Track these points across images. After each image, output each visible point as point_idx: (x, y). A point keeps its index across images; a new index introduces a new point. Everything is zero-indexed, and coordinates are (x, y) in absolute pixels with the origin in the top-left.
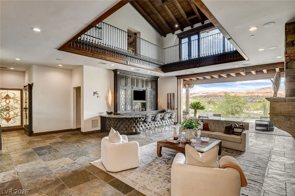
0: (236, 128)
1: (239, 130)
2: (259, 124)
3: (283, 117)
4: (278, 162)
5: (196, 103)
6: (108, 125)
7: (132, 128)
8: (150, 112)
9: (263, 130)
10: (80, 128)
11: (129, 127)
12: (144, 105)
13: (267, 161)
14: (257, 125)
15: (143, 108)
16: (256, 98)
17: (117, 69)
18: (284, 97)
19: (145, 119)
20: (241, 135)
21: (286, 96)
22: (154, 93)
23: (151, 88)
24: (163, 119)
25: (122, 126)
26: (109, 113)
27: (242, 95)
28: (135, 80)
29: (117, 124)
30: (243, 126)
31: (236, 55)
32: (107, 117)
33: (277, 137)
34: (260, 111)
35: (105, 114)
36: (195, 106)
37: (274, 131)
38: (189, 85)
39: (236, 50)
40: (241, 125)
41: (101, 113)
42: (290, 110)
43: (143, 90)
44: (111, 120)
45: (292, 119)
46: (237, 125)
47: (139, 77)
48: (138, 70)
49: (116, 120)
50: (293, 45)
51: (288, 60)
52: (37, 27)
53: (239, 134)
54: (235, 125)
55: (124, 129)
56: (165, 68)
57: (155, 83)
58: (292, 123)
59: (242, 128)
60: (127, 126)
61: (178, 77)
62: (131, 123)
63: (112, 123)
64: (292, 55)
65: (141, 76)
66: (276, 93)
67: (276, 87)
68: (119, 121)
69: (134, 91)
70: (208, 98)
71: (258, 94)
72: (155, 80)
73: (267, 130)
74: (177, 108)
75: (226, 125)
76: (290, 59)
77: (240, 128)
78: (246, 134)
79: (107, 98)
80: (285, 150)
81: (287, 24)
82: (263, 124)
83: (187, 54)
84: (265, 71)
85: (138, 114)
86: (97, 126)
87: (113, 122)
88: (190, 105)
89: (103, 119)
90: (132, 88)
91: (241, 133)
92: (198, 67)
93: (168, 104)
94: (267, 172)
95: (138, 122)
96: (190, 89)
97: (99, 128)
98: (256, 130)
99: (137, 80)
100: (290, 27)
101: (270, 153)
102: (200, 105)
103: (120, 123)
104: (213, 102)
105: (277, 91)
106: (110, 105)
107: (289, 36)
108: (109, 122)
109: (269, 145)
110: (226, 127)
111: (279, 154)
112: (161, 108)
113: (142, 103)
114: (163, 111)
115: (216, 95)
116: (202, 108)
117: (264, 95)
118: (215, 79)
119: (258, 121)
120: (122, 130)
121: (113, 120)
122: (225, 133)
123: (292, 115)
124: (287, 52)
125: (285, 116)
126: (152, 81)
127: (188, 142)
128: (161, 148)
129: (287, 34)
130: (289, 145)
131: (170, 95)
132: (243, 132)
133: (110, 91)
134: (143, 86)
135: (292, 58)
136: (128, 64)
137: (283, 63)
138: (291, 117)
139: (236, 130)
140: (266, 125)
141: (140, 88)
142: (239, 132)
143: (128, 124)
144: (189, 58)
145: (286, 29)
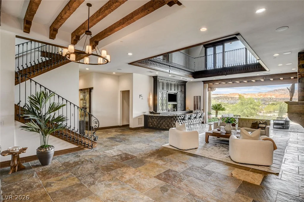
0: (260, 124)
1: (264, 126)
2: (277, 123)
3: (296, 114)
4: (293, 147)
5: (218, 105)
6: (151, 123)
7: (173, 125)
8: (179, 113)
9: (280, 128)
10: (128, 125)
11: (170, 124)
12: (175, 106)
13: (285, 146)
14: (275, 124)
15: (175, 108)
16: (269, 100)
17: (157, 76)
18: (297, 101)
19: (184, 117)
20: (265, 129)
21: (299, 100)
22: (183, 95)
23: (180, 91)
24: (195, 118)
25: (164, 123)
26: (151, 113)
27: (254, 97)
28: (170, 85)
29: (160, 121)
30: (266, 122)
31: (259, 67)
32: (150, 116)
33: (292, 133)
34: (274, 114)
35: (147, 113)
36: (217, 108)
37: (289, 129)
38: (211, 88)
39: (259, 62)
40: (264, 121)
41: (145, 113)
42: (301, 109)
43: (175, 93)
44: (153, 118)
45: (302, 116)
46: (262, 122)
47: (172, 82)
48: (174, 77)
49: (159, 118)
50: (303, 67)
51: (300, 77)
52: (130, 52)
53: (264, 128)
54: (260, 122)
55: (167, 126)
56: (196, 75)
57: (183, 87)
58: (303, 118)
59: (265, 124)
60: (168, 123)
61: (205, 82)
62: (172, 121)
63: (154, 121)
64: (302, 74)
65: (173, 81)
66: (291, 99)
67: (292, 95)
68: (162, 119)
69: (169, 94)
70: (218, 99)
71: (271, 96)
72: (183, 84)
73: (283, 129)
74: (203, 109)
75: (252, 122)
76: (301, 76)
77: (264, 124)
78: (269, 128)
79: (149, 100)
80: (298, 141)
81: (299, 53)
82: (280, 123)
83: (213, 62)
84: (281, 78)
85: (172, 114)
86: (141, 124)
87: (156, 120)
88: (212, 106)
89: (146, 117)
90: (167, 91)
91: (265, 127)
92: (226, 75)
93: (195, 105)
94: (286, 151)
95: (177, 119)
96: (212, 92)
97: (143, 125)
98: (274, 128)
99: (171, 84)
100: (301, 55)
101: (287, 142)
102: (221, 106)
103: (163, 120)
104: (224, 104)
105: (293, 97)
106: (151, 105)
107: (301, 61)
108: (152, 120)
109: (286, 138)
110: (253, 124)
111: (294, 142)
112: (188, 109)
113: (173, 104)
114: (191, 112)
115: (227, 97)
116: (223, 109)
117: (277, 98)
118: (236, 84)
119: (275, 121)
120: (164, 126)
121: (156, 118)
122: (251, 128)
123: (302, 113)
124: (299, 72)
125: (298, 114)
126: (181, 85)
127: (227, 132)
128: (208, 136)
129: (299, 59)
130: (301, 138)
131: (196, 97)
132: (267, 127)
133: (151, 94)
134: (175, 90)
135: (302, 76)
136: (170, 73)
137: (296, 73)
138: (302, 114)
139: (260, 125)
140: (282, 124)
141: (173, 92)
142: (263, 127)
143: (169, 121)
144: (214, 67)
145: (299, 56)
